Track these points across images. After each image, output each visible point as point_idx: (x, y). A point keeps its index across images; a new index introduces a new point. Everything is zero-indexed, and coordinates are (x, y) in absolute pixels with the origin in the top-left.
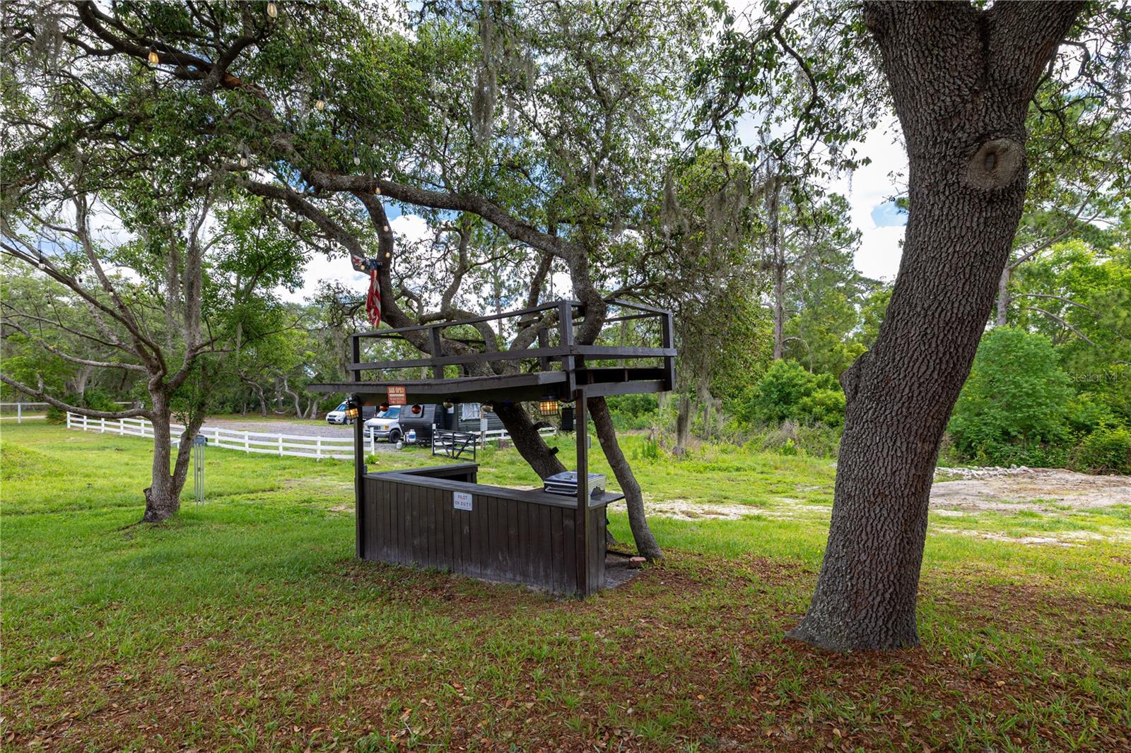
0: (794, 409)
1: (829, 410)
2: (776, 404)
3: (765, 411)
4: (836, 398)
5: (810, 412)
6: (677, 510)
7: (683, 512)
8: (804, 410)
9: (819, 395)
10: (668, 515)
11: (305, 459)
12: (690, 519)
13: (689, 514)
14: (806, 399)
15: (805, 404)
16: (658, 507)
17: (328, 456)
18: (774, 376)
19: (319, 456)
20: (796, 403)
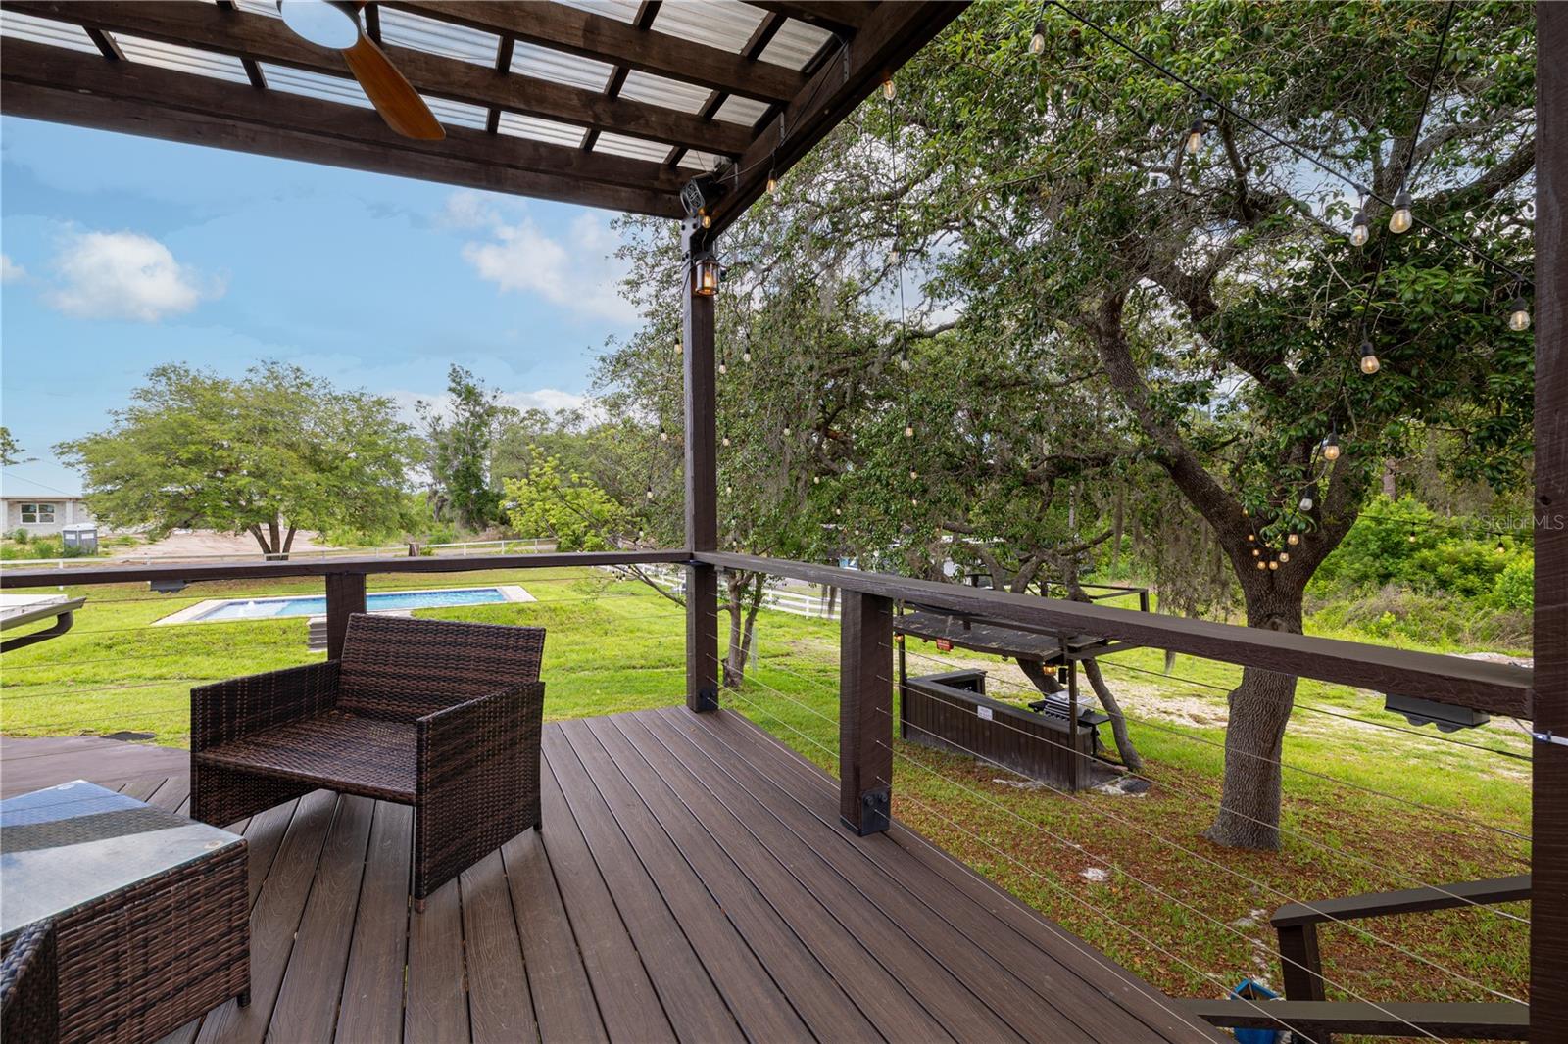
0: (1406, 565)
1: (1466, 570)
2: (1376, 557)
3: (1357, 566)
4: (1479, 554)
5: (1433, 570)
6: (1184, 713)
7: (1191, 716)
8: (1422, 567)
9: (1449, 548)
10: (1172, 717)
11: (795, 617)
12: (1196, 725)
13: (1197, 719)
14: (1425, 553)
15: (1425, 560)
16: (1163, 706)
17: (816, 615)
18: (1373, 519)
19: (808, 614)
20: (1409, 557)
